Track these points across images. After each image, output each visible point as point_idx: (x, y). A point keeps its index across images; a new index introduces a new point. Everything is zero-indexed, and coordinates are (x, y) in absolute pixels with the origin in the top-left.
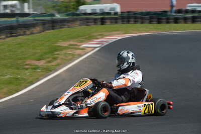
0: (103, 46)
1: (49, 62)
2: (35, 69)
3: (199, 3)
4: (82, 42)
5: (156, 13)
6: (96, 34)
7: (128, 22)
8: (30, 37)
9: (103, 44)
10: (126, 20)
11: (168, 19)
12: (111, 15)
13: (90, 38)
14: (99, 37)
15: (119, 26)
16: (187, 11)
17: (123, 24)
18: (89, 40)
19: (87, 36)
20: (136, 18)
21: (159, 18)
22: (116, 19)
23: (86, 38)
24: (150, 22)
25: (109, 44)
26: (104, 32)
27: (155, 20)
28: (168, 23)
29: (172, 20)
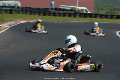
0: (11, 27)
3: (66, 5)
5: (42, 9)
6: (6, 19)
7: (26, 13)
9: (11, 26)
10: (25, 12)
11: (50, 13)
12: (15, 8)
14: (8, 21)
15: (21, 15)
16: (60, 10)
17: (23, 14)
18: (2, 22)
19: (1, 20)
20: (31, 11)
21: (44, 12)
22: (19, 11)
24: (39, 14)
25: (15, 26)
26: (12, 18)
27: (42, 13)
28: (49, 15)
29: (52, 14)
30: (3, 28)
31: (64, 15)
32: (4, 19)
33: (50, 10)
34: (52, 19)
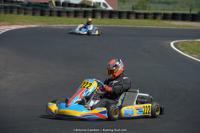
7: (11, 12)
10: (9, 10)
11: (51, 11)
17: (5, 13)
24: (33, 14)
27: (39, 12)
28: (51, 15)
29: (55, 13)
33: (50, 5)
34: (58, 23)
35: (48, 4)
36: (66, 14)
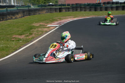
0: (61, 25)
1: (28, 36)
2: (19, 41)
4: (48, 23)
5: (93, 5)
6: (56, 18)
7: (76, 10)
8: (15, 20)
11: (101, 8)
12: (66, 6)
13: (52, 21)
14: (58, 20)
15: (71, 12)
16: (113, 3)
17: (73, 11)
18: (52, 22)
19: (51, 20)
20: (81, 8)
21: (95, 7)
22: (69, 8)
23: (50, 21)
24: (90, 10)
25: (64, 24)
26: (62, 16)
27: (94, 9)
28: (101, 10)
29: (104, 9)
30: (52, 28)
31: (117, 8)
32: (54, 18)
33: (102, 4)
34: (104, 14)
35: (101, 3)
36: (110, 9)
